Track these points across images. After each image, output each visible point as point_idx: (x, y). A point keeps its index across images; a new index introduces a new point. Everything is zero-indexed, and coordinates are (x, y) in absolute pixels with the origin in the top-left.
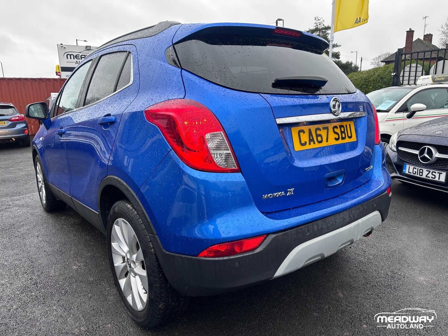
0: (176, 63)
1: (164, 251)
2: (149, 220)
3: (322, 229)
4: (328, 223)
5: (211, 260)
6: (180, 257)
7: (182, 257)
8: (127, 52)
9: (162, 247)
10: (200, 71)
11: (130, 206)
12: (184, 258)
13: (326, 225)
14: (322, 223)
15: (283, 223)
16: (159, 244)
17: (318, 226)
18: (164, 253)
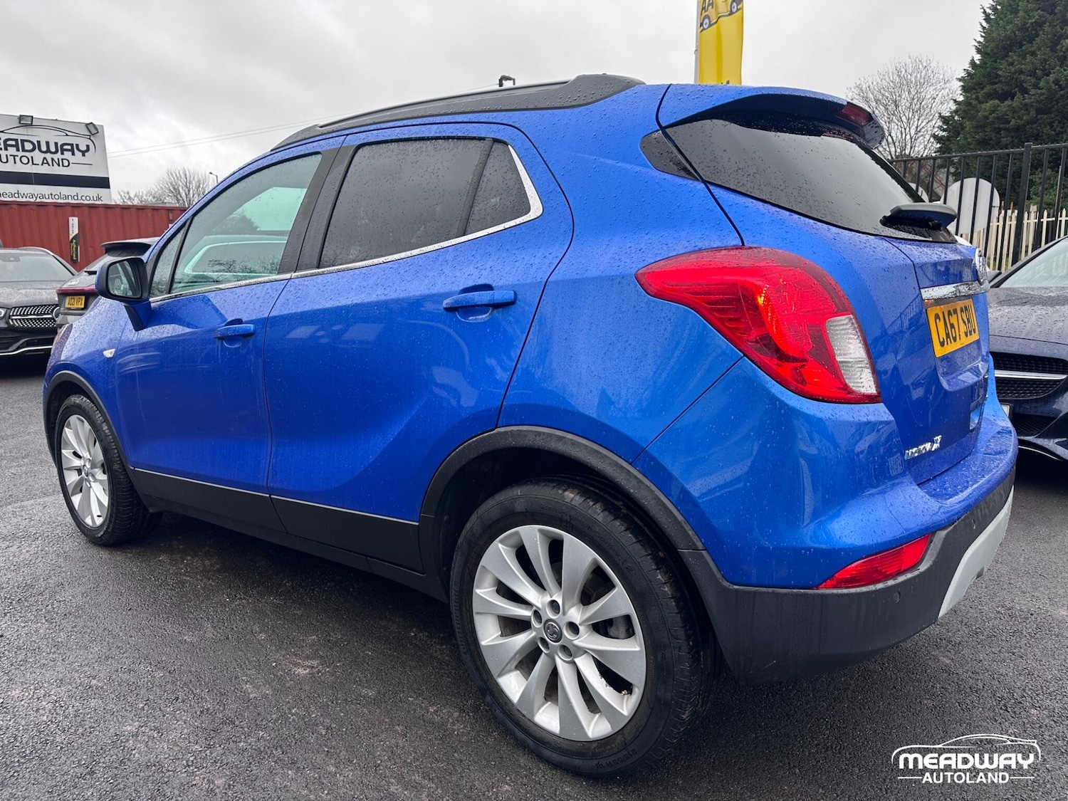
0: (685, 169)
1: (726, 584)
2: (680, 518)
5: (852, 594)
6: (773, 593)
7: (778, 594)
8: (483, 139)
9: (718, 575)
10: (756, 187)
11: (572, 495)
12: (786, 594)
16: (711, 569)
18: (726, 589)
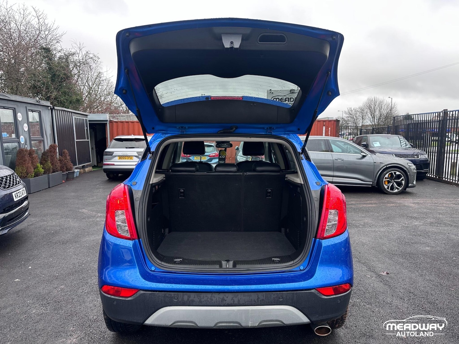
3: (193, 301)
4: (202, 297)
13: (199, 299)
14: (195, 296)
15: (151, 285)
17: (189, 297)
